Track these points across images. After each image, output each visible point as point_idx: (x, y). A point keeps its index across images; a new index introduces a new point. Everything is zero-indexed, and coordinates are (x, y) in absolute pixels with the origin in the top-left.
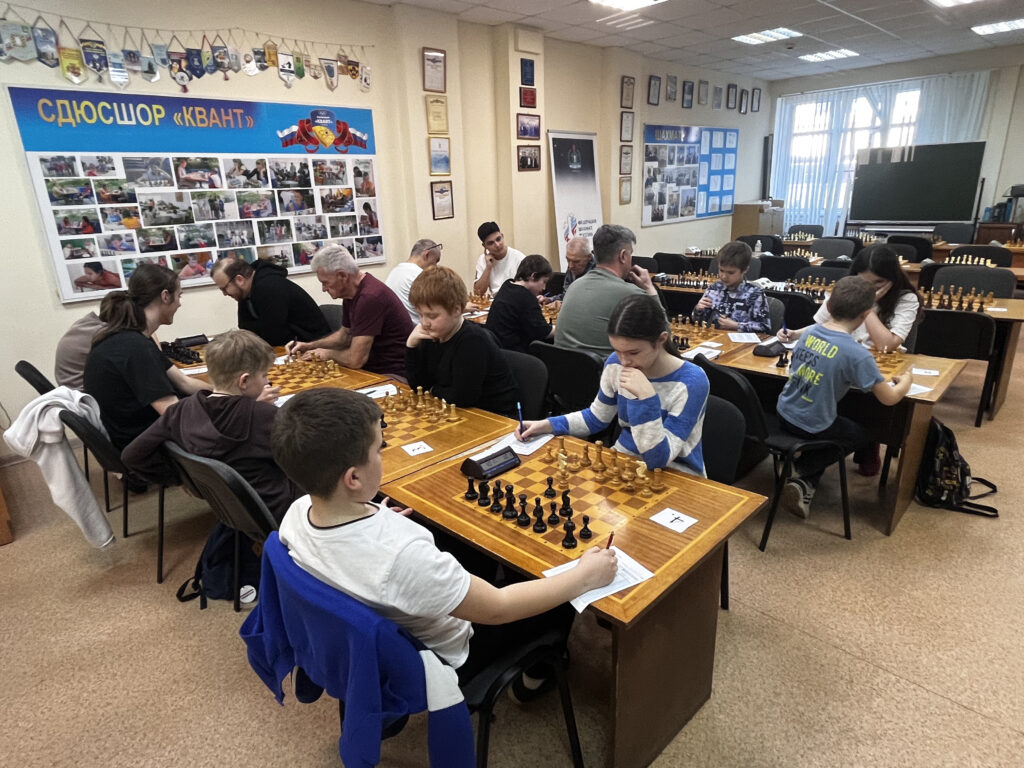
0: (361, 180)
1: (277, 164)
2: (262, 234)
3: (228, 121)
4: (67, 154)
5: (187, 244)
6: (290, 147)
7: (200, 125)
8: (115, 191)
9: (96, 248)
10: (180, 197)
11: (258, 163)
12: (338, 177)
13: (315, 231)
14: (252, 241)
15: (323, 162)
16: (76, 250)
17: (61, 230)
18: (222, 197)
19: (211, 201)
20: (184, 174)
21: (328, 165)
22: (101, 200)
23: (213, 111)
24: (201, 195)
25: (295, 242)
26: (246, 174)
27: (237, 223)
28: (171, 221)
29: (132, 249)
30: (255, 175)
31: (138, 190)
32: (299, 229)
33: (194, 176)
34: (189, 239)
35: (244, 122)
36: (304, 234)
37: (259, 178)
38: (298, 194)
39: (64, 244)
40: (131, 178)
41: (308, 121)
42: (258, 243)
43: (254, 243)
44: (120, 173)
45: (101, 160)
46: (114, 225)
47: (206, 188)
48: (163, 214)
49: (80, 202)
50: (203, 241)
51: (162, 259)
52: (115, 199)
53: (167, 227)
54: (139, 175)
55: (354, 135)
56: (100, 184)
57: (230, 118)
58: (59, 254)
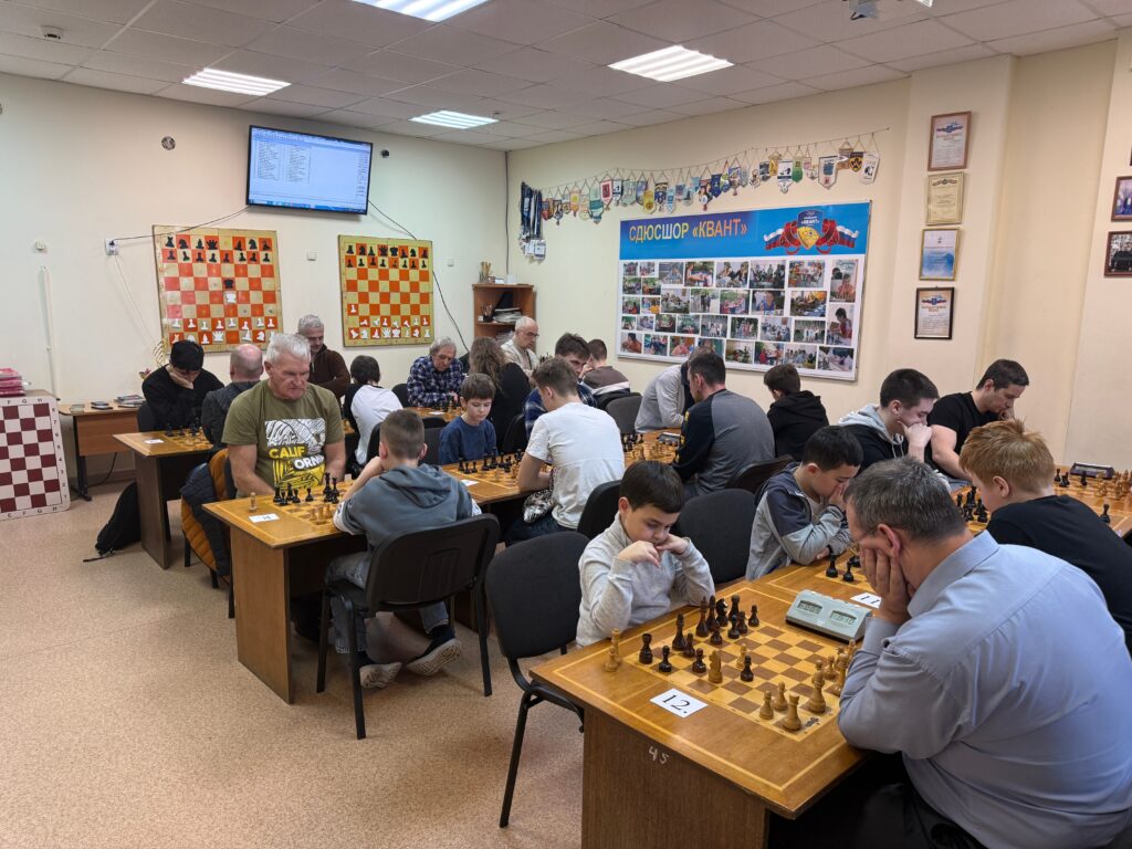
0: (839, 282)
1: (758, 266)
2: (733, 330)
3: (728, 230)
4: (634, 261)
5: (682, 330)
6: (772, 249)
7: (708, 235)
8: (651, 286)
9: (635, 324)
10: (684, 292)
11: (742, 266)
12: (812, 279)
13: (779, 333)
14: (725, 335)
15: (800, 263)
16: (627, 322)
17: (624, 310)
18: (710, 295)
19: (702, 297)
20: (690, 275)
21: (806, 266)
22: (644, 293)
23: (719, 222)
24: (697, 292)
25: (759, 340)
26: (732, 275)
27: (717, 317)
28: (676, 310)
29: (650, 328)
30: (737, 276)
31: (663, 286)
32: (764, 329)
33: (696, 276)
34: (683, 326)
35: (740, 229)
36: (768, 333)
37: (740, 279)
38: (770, 295)
39: (623, 318)
40: (661, 277)
41: (794, 223)
42: (729, 337)
43: (725, 336)
44: (656, 274)
45: (649, 264)
46: (646, 310)
47: (701, 287)
48: (672, 305)
49: (634, 293)
50: (691, 329)
51: (665, 338)
52: (651, 292)
53: (673, 314)
54: (665, 275)
55: (842, 234)
56: (646, 282)
57: (730, 227)
58: (621, 324)
